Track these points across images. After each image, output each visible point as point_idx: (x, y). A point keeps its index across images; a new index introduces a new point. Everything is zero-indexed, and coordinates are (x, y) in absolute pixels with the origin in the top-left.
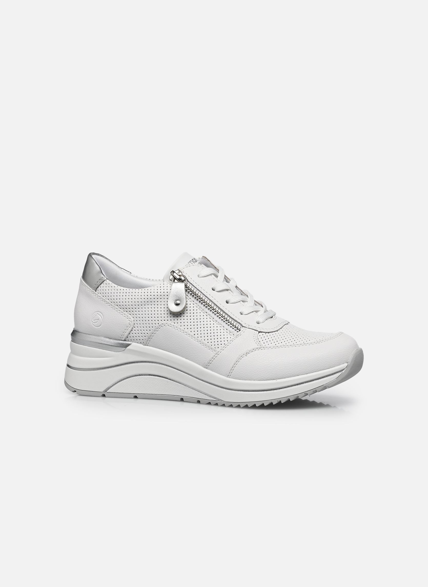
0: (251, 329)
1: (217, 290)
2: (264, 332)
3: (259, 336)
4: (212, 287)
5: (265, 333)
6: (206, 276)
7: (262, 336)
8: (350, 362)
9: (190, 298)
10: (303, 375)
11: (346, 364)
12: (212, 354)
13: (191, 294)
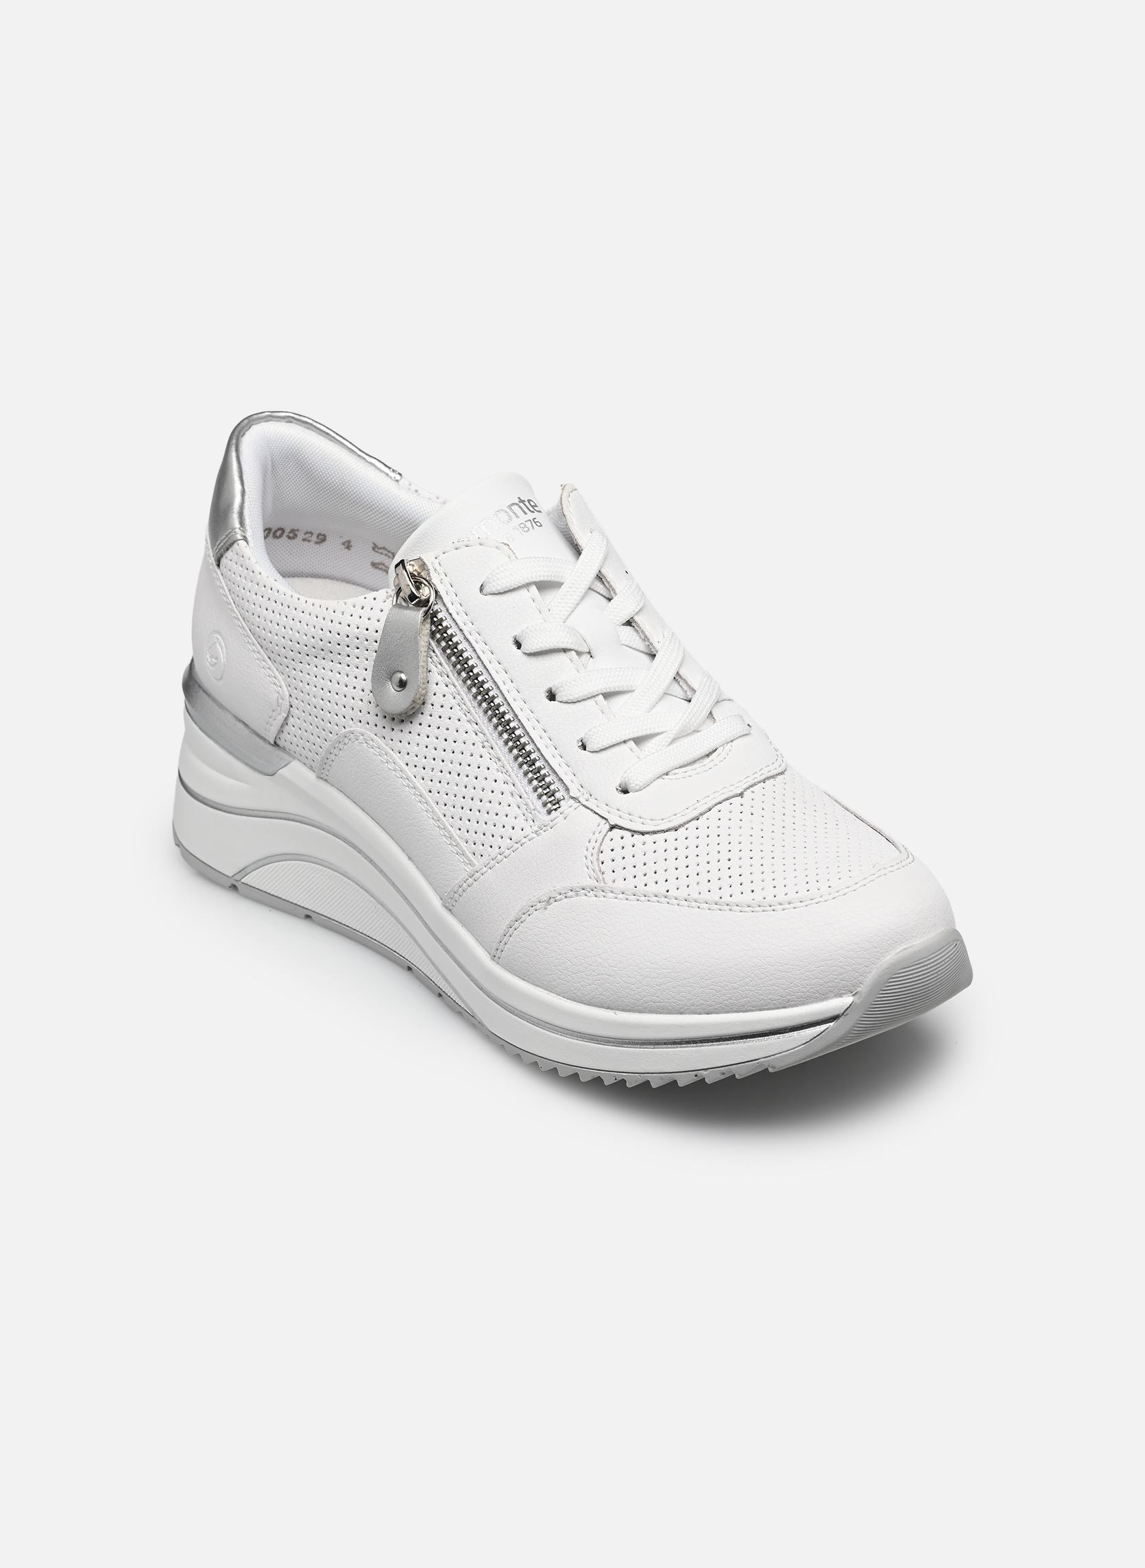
0: (592, 810)
1: (528, 646)
2: (627, 830)
3: (608, 838)
4: (516, 634)
5: (629, 834)
6: (505, 592)
7: (617, 843)
8: (863, 995)
9: (440, 664)
10: (695, 1013)
11: (848, 1000)
12: (462, 871)
13: (444, 650)
